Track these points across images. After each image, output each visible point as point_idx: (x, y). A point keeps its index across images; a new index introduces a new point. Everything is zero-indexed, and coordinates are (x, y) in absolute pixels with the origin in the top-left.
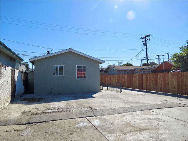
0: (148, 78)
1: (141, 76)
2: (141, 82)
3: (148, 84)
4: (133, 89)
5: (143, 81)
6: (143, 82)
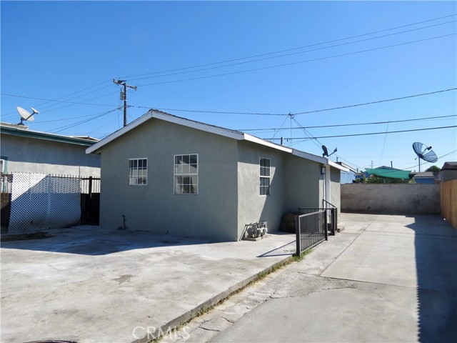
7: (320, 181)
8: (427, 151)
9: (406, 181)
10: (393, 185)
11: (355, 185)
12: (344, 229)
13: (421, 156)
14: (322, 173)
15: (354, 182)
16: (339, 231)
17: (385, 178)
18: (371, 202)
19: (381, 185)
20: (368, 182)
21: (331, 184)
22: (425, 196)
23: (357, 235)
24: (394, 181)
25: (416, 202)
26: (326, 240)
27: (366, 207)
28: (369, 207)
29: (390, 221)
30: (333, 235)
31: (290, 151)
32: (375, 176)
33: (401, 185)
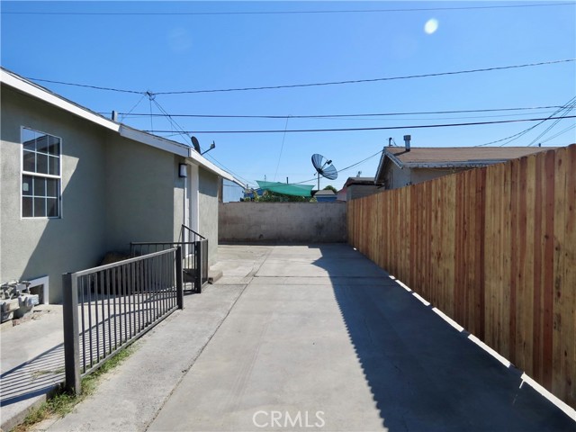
0: (531, 222)
1: (473, 191)
2: (473, 257)
3: (526, 297)
4: (432, 306)
5: (488, 247)
6: (488, 258)
7: (176, 190)
8: (327, 166)
9: (306, 200)
10: (292, 204)
11: (243, 204)
12: (220, 276)
13: (320, 171)
14: (180, 176)
15: (242, 200)
16: (210, 281)
17: (282, 195)
18: (263, 227)
19: (277, 205)
20: (260, 201)
21: (200, 198)
22: (330, 219)
23: (242, 287)
24: (292, 199)
25: (320, 227)
26: (180, 307)
27: (258, 236)
28: (261, 235)
29: (290, 256)
30: (198, 291)
31: (115, 127)
32: (270, 192)
33: (302, 204)
